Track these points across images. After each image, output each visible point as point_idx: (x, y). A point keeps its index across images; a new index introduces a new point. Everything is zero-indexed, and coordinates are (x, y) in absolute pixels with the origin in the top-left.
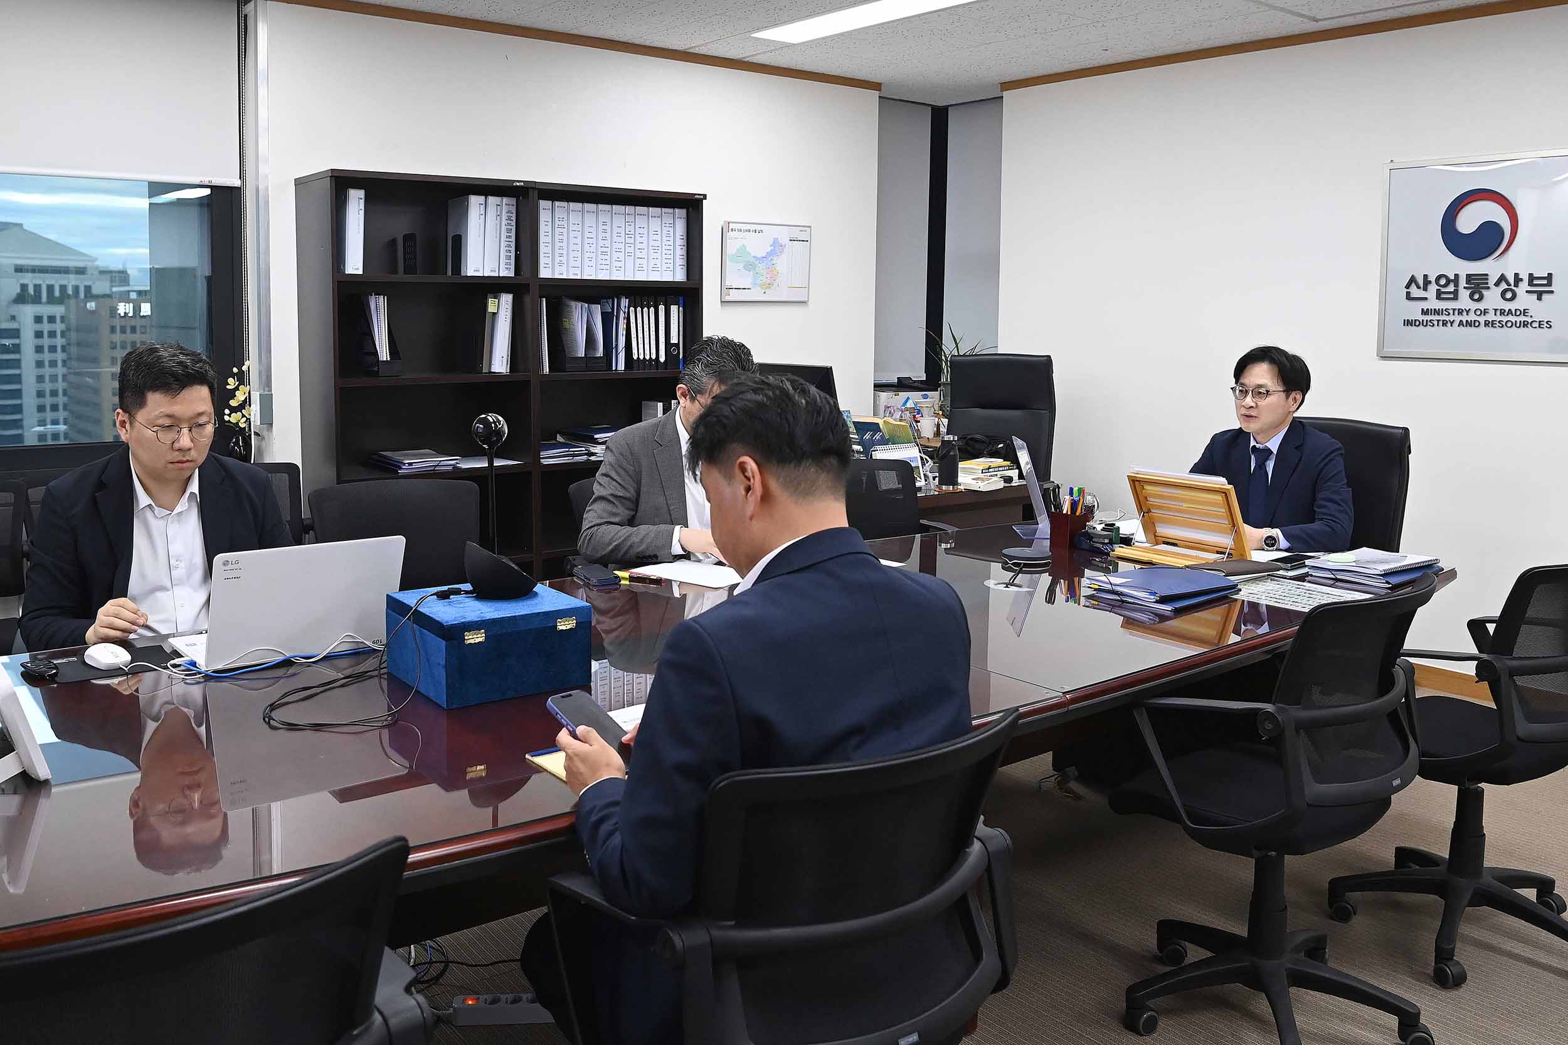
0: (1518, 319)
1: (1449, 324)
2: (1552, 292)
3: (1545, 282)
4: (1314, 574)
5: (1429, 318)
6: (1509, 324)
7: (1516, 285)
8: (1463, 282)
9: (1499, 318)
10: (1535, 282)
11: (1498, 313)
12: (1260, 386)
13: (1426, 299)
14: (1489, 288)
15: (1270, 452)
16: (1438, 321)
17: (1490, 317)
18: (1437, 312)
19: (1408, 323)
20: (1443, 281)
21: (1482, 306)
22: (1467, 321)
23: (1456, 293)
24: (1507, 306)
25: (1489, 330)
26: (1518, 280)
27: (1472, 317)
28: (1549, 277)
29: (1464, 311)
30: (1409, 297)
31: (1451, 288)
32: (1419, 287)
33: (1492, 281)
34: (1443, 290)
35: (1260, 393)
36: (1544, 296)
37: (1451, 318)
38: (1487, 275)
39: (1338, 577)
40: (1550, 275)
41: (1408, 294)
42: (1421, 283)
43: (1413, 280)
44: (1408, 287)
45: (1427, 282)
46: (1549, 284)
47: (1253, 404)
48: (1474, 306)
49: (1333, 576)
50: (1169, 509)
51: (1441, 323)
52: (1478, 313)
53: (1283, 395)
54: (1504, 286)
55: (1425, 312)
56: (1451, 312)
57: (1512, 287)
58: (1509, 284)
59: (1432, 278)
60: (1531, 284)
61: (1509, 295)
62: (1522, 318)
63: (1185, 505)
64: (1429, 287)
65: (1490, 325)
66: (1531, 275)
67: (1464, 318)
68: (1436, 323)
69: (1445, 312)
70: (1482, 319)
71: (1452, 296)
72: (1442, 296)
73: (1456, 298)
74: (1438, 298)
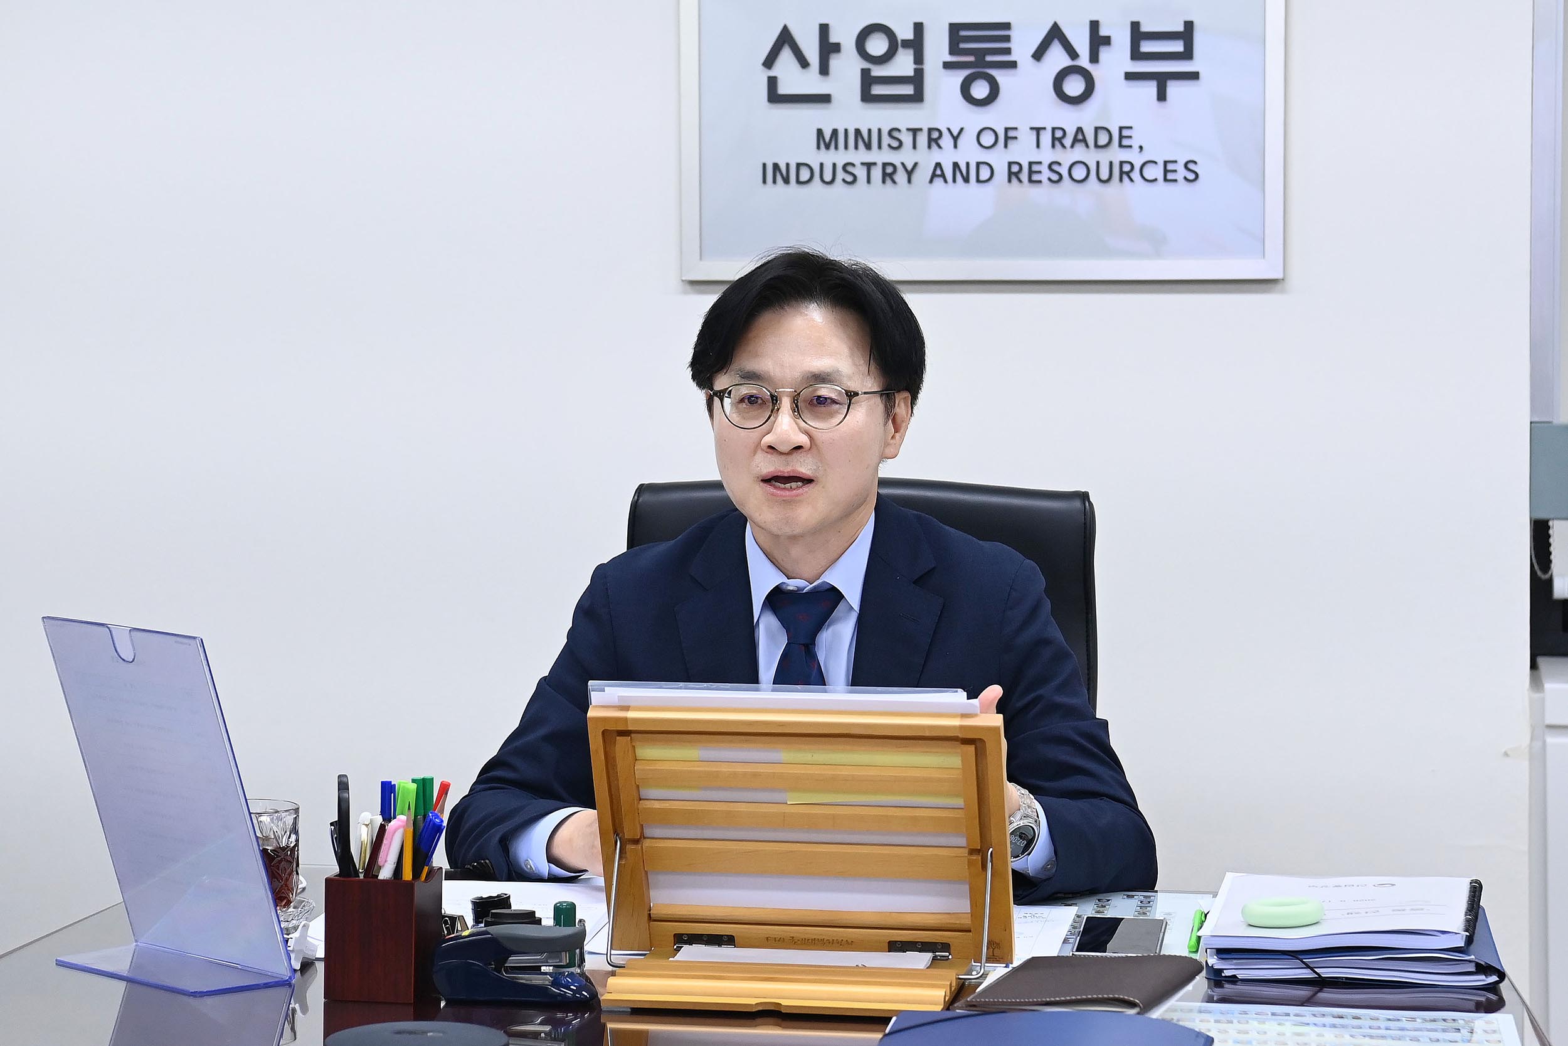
0: (1104, 157)
1: (901, 177)
2: (1194, 76)
3: (1178, 47)
5: (840, 157)
6: (1079, 172)
7: (1094, 58)
8: (937, 48)
9: (1047, 155)
10: (1147, 47)
11: (1046, 138)
12: (820, 378)
13: (825, 99)
14: (1013, 65)
15: (833, 596)
16: (869, 166)
17: (1023, 151)
18: (863, 140)
19: (778, 174)
20: (877, 46)
21: (995, 117)
22: (956, 165)
23: (917, 81)
24: (1069, 119)
25: (1023, 191)
26: (1098, 41)
27: (968, 153)
28: (1187, 33)
29: (946, 135)
30: (775, 96)
31: (903, 64)
32: (804, 63)
33: (1022, 45)
34: (878, 71)
35: (821, 401)
36: (1173, 88)
37: (906, 157)
38: (1007, 26)
40: (1189, 25)
41: (772, 82)
42: (811, 51)
43: (785, 39)
44: (769, 62)
45: (828, 49)
46: (1187, 54)
47: (803, 440)
48: (974, 119)
50: (730, 819)
51: (877, 173)
52: (988, 139)
53: (878, 403)
54: (1057, 58)
55: (826, 140)
56: (907, 139)
57: (1084, 61)
58: (1073, 54)
59: (845, 35)
60: (1137, 55)
61: (1074, 86)
62: (1117, 155)
63: (792, 798)
64: (835, 62)
65: (1024, 176)
66: (1135, 26)
67: (946, 156)
68: (861, 173)
69: (886, 140)
70: (999, 159)
71: (908, 90)
72: (877, 90)
73: (918, 97)
74: (867, 97)
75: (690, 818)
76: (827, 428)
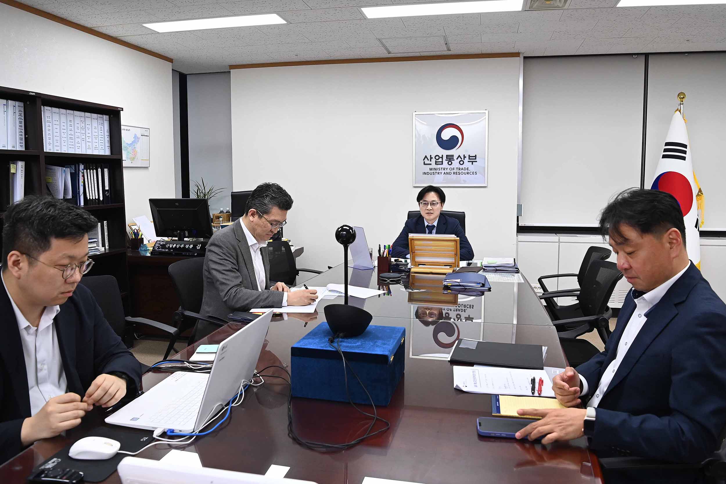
0: (465, 171)
1: (440, 173)
2: (476, 161)
3: (474, 158)
4: (487, 269)
5: (432, 171)
6: (462, 173)
7: (464, 159)
8: (445, 158)
9: (458, 171)
10: (470, 158)
11: (458, 169)
12: (433, 201)
13: (431, 164)
14: (454, 160)
15: (434, 226)
16: (436, 172)
17: (455, 171)
18: (435, 169)
19: (425, 173)
20: (437, 158)
21: (451, 166)
22: (447, 172)
23: (442, 162)
24: (461, 167)
25: (455, 175)
26: (465, 157)
27: (448, 171)
28: (476, 156)
29: (446, 169)
30: (424, 164)
31: (440, 160)
32: (428, 160)
33: (455, 158)
34: (437, 161)
35: (434, 204)
36: (474, 163)
37: (440, 171)
38: (453, 155)
39: (497, 269)
40: (476, 155)
41: (424, 162)
42: (429, 158)
43: (426, 157)
44: (424, 160)
45: (431, 158)
46: (476, 159)
48: (449, 167)
49: (495, 269)
50: (425, 250)
51: (437, 173)
52: (451, 169)
53: (440, 204)
54: (459, 159)
55: (431, 169)
56: (441, 169)
57: (463, 160)
58: (461, 159)
59: (433, 156)
60: (469, 159)
61: (462, 163)
62: (467, 171)
65: (455, 174)
66: (469, 155)
67: (446, 171)
68: (435, 173)
69: (438, 169)
70: (452, 172)
71: (441, 163)
72: (437, 163)
73: (442, 164)
74: (436, 164)
75: (421, 250)
76: (435, 207)
